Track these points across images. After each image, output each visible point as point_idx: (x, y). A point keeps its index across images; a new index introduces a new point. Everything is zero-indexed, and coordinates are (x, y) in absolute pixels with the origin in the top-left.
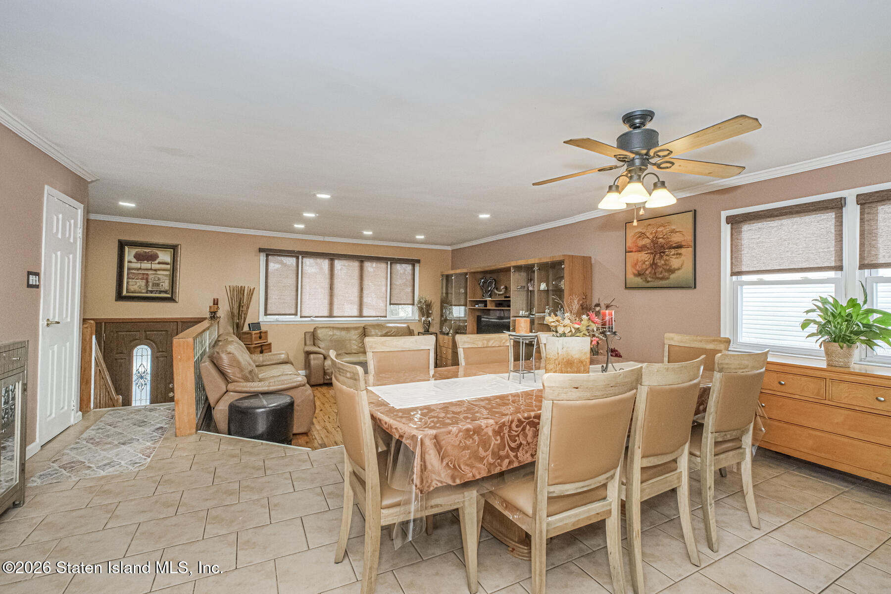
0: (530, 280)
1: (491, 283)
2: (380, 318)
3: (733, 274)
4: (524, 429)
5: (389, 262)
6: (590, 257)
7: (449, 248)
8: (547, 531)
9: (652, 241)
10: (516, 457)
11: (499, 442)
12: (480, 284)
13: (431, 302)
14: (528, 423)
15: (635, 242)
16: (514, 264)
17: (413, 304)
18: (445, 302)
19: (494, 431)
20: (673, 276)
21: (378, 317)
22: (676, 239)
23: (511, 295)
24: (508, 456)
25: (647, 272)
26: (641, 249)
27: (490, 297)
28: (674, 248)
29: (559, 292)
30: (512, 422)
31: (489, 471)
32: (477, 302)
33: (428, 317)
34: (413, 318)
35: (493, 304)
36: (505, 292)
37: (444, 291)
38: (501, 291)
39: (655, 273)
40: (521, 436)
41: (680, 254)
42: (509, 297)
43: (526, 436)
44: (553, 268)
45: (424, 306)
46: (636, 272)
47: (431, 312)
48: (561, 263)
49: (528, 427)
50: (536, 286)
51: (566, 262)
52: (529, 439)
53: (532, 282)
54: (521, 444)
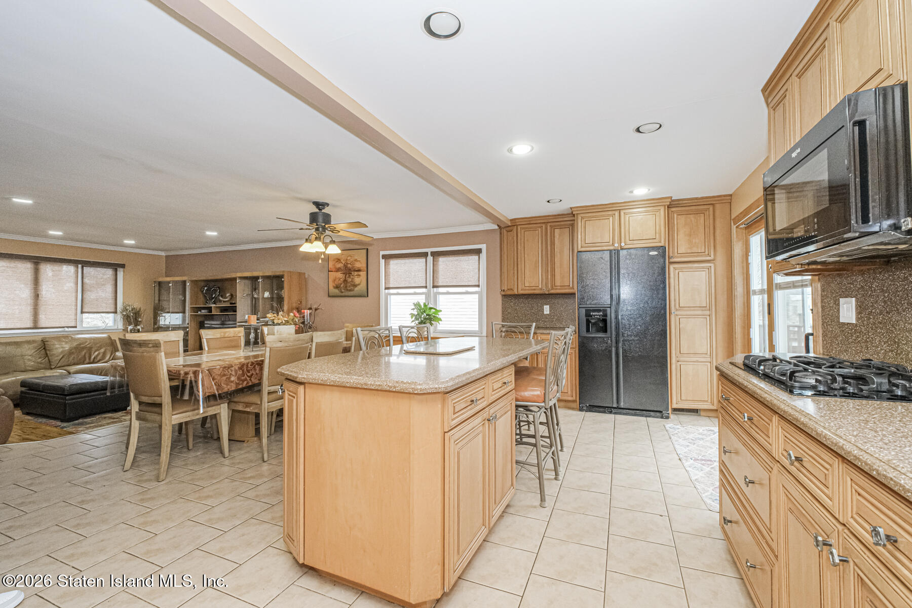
0: (255, 289)
1: (216, 291)
2: (66, 329)
3: (386, 288)
4: (254, 367)
5: (80, 266)
6: (305, 273)
7: (163, 254)
8: (268, 408)
9: (344, 265)
10: (250, 380)
11: (241, 373)
12: (203, 291)
13: (140, 309)
14: (257, 364)
15: (334, 265)
16: (239, 275)
17: (115, 312)
18: (158, 310)
19: (239, 367)
20: (356, 289)
21: (63, 327)
22: (358, 265)
23: (238, 301)
24: (246, 380)
25: (342, 286)
26: (338, 270)
27: (214, 304)
28: (357, 271)
29: (280, 300)
30: (248, 363)
31: (236, 387)
32: (200, 309)
33: (136, 325)
34: (116, 328)
35: (218, 310)
36: (231, 299)
37: (157, 299)
38: (227, 298)
39: (346, 287)
40: (253, 370)
41: (360, 275)
42: (234, 304)
43: (255, 370)
44: (276, 281)
45: (132, 314)
46: (335, 286)
47: (140, 320)
48: (282, 277)
49: (257, 366)
50: (261, 294)
51: (286, 277)
52: (257, 371)
53: (257, 291)
54: (253, 374)
